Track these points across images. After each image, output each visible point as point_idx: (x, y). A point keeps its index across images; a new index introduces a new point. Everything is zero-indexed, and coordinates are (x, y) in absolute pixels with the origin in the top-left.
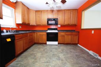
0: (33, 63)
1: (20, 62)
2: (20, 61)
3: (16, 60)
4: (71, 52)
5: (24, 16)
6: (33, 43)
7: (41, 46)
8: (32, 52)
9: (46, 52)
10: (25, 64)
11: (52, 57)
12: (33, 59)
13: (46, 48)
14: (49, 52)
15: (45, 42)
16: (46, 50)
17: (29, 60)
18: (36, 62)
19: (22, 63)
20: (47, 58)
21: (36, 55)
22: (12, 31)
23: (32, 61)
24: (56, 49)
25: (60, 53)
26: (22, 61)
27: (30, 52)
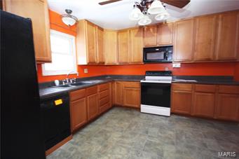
0: (99, 155)
1: (76, 146)
2: (77, 144)
3: (72, 138)
4: (205, 145)
5: (91, 47)
6: (111, 106)
7: (127, 115)
8: (103, 128)
9: (131, 134)
10: (85, 151)
11: (144, 150)
12: (101, 144)
13: (136, 123)
14: (140, 135)
15: (137, 106)
16: (134, 128)
17: (92, 145)
18: (105, 153)
19: (80, 149)
20: (130, 149)
21: (110, 136)
22: (69, 81)
23: (98, 149)
24: (161, 127)
25: (167, 143)
26: (80, 145)
27: (100, 125)
